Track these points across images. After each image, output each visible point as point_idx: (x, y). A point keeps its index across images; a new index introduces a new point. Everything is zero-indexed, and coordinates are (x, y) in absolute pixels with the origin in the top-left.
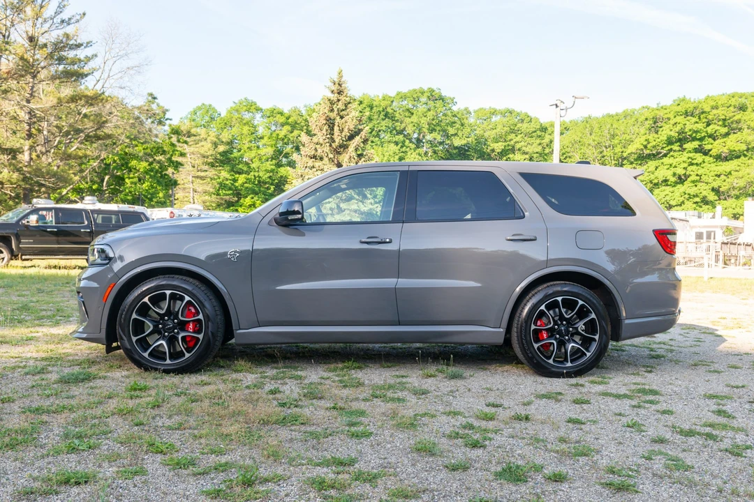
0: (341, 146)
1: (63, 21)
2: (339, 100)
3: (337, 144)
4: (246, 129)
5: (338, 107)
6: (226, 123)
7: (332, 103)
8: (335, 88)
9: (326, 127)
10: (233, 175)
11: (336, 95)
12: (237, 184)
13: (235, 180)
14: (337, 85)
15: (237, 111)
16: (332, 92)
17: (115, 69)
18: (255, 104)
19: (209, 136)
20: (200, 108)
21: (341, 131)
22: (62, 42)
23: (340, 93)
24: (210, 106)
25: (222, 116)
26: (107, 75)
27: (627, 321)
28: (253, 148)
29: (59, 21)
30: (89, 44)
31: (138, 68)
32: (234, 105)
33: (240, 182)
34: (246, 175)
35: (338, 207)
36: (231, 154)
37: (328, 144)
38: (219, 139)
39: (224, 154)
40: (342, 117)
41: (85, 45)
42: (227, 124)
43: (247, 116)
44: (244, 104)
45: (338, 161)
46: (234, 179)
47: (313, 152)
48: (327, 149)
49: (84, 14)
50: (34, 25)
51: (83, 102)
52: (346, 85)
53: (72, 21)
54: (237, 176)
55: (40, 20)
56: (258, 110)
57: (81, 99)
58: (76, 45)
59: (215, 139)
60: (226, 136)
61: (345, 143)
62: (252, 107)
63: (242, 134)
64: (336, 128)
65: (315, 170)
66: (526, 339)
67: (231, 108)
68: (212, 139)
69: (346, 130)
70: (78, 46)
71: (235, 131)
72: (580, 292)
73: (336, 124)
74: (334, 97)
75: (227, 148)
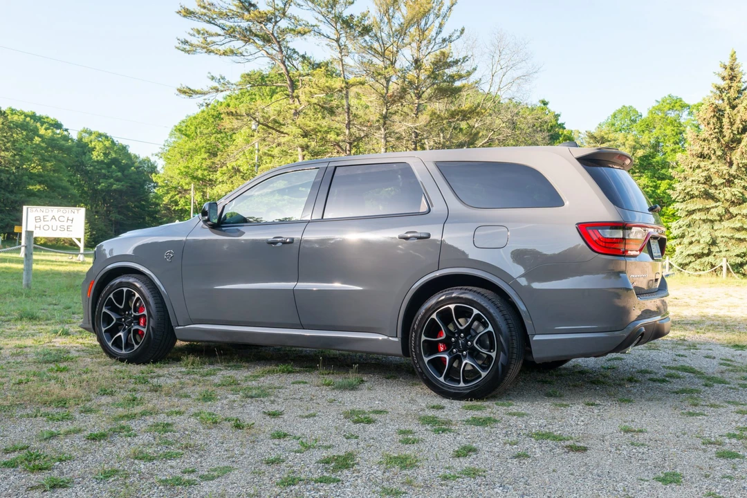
0: (733, 141)
1: (444, 40)
2: (730, 87)
3: (727, 139)
4: (669, 130)
5: (728, 95)
6: (648, 125)
7: (721, 90)
8: (726, 73)
9: (715, 120)
10: (655, 182)
11: (728, 81)
12: (659, 191)
13: (656, 187)
14: (728, 70)
15: (660, 110)
16: (723, 78)
17: (506, 80)
18: (681, 101)
19: (627, 140)
20: (620, 111)
21: (732, 124)
22: (440, 61)
23: (732, 78)
24: (630, 107)
25: (643, 117)
26: (497, 87)
27: (536, 338)
28: (677, 150)
29: (441, 41)
30: (465, 59)
31: (525, 77)
32: (657, 104)
33: (662, 188)
34: (669, 181)
35: (727, 211)
36: (653, 158)
37: (715, 140)
38: (638, 143)
39: (645, 158)
40: (733, 107)
41: (461, 61)
42: (649, 127)
43: (672, 115)
44: (668, 101)
45: (730, 159)
46: (656, 185)
47: (700, 150)
48: (714, 145)
49: (462, 31)
50: (419, 48)
51: (459, 117)
52: (741, 69)
53: (453, 38)
54: (659, 182)
55: (424, 42)
56: (683, 106)
57: (458, 114)
58: (454, 62)
59: (634, 143)
60: (646, 139)
61: (738, 136)
62: (676, 104)
63: (666, 136)
64: (725, 121)
65: (701, 170)
66: (415, 352)
67: (653, 107)
68: (631, 143)
69: (738, 122)
70: (456, 62)
71: (656, 132)
72: (475, 299)
73: (726, 115)
74: (723, 84)
75: (648, 151)
